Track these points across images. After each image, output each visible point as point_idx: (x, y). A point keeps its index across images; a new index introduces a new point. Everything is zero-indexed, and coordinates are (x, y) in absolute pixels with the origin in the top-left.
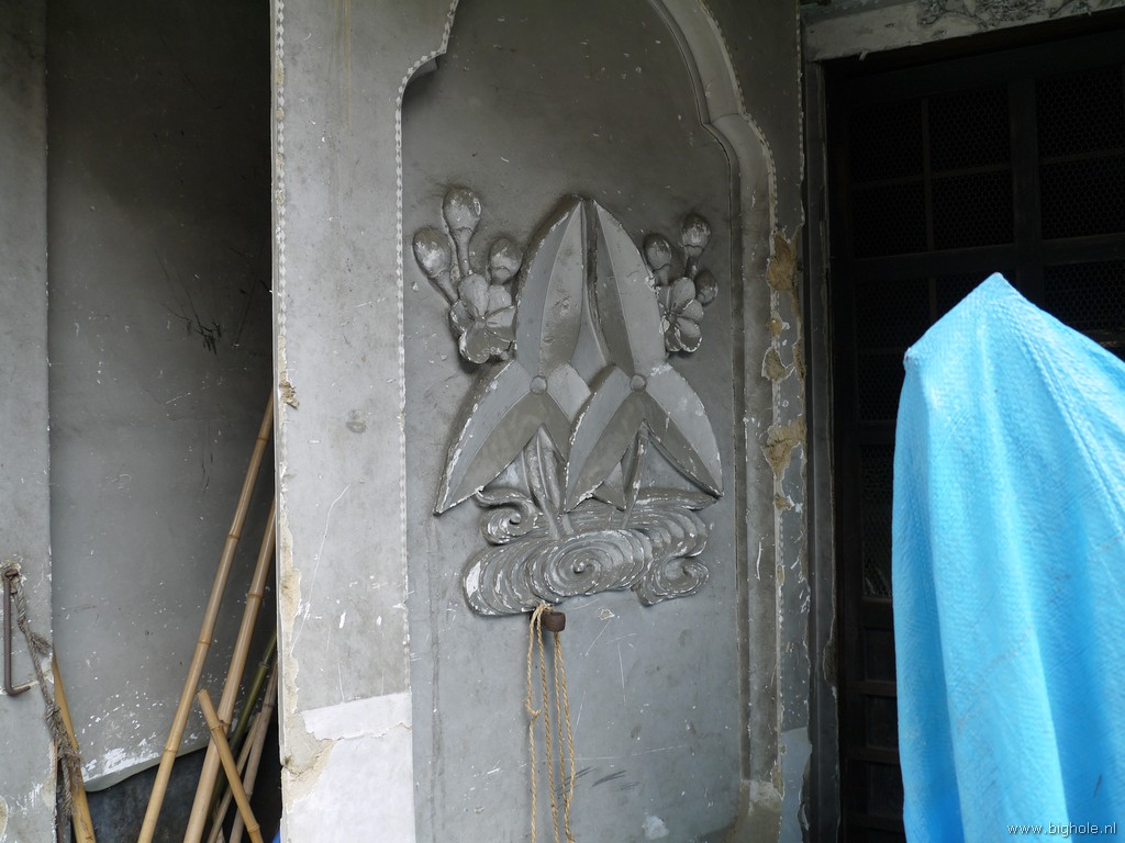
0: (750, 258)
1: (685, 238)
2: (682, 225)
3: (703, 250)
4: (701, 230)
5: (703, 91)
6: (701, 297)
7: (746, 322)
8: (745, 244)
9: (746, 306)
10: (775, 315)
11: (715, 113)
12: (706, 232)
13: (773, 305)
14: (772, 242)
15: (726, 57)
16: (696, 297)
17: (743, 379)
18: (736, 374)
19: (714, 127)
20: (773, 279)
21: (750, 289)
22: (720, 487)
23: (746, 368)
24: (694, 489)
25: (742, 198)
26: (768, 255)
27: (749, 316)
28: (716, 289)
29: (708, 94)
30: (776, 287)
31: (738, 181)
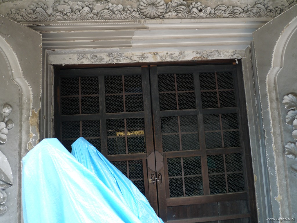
0: (24, 116)
1: (3, 110)
2: (3, 107)
3: (9, 114)
4: (9, 108)
5: (11, 70)
6: (8, 127)
7: (22, 134)
8: (23, 113)
9: (23, 130)
10: (31, 132)
11: (15, 77)
12: (10, 109)
13: (30, 130)
14: (31, 113)
15: (18, 63)
16: (6, 127)
17: (21, 150)
18: (19, 149)
19: (14, 80)
20: (31, 123)
21: (24, 125)
22: (12, 182)
23: (22, 147)
24: (3, 183)
25: (23, 100)
26: (30, 116)
27: (24, 132)
28: (13, 125)
29: (13, 71)
30: (31, 125)
31: (22, 95)
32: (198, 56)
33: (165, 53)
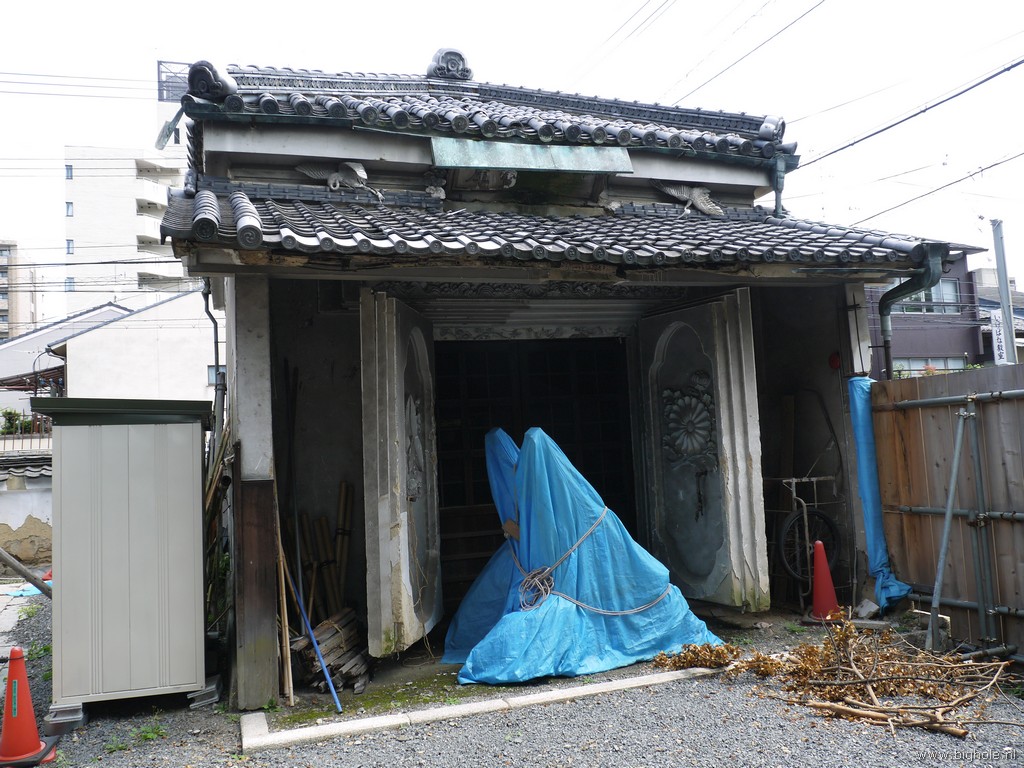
32: (577, 333)
33: (540, 329)
